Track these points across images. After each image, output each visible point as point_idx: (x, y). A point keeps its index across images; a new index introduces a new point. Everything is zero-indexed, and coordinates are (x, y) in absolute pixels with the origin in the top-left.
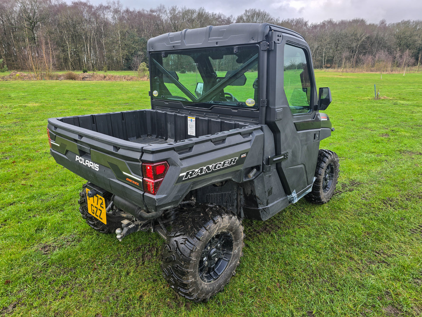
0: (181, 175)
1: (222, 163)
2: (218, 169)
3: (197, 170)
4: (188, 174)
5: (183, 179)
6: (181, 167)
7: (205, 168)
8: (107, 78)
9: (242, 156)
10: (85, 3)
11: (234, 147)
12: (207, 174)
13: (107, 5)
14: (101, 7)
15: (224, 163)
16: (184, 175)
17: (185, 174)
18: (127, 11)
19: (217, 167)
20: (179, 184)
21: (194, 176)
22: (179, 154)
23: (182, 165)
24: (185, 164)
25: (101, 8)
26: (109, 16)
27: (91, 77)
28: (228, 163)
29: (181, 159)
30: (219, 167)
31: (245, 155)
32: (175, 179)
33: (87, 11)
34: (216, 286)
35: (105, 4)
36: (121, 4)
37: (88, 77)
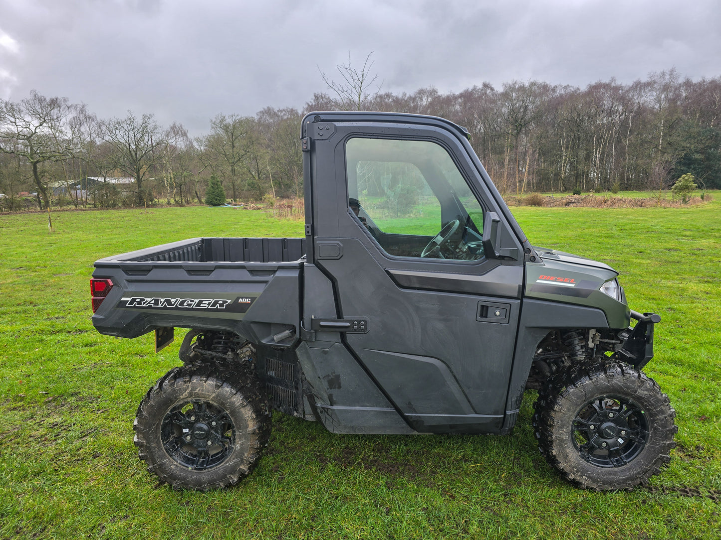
0: (123, 299)
1: (197, 301)
2: (187, 307)
3: (149, 300)
4: (134, 300)
5: (127, 305)
6: (125, 290)
7: (163, 300)
8: (609, 202)
9: (240, 300)
10: (607, 85)
11: (227, 284)
12: (165, 308)
13: (649, 80)
14: (637, 85)
15: (200, 302)
16: (128, 301)
17: (129, 299)
18: (688, 84)
19: (185, 304)
20: (122, 310)
21: (144, 306)
22: (128, 274)
23: (127, 288)
24: (132, 288)
25: (639, 87)
26: (649, 99)
27: (580, 201)
28: (209, 304)
29: (129, 281)
30: (190, 305)
31: (247, 301)
32: (115, 302)
33: (610, 96)
34: (191, 477)
35: (644, 79)
36: (677, 74)
37: (576, 201)
